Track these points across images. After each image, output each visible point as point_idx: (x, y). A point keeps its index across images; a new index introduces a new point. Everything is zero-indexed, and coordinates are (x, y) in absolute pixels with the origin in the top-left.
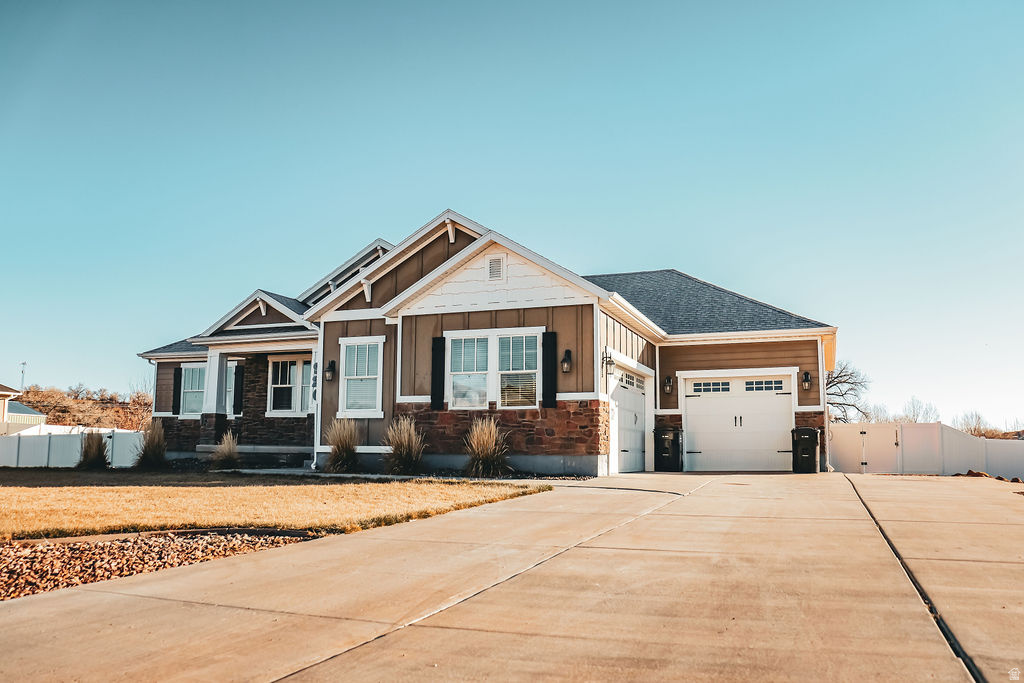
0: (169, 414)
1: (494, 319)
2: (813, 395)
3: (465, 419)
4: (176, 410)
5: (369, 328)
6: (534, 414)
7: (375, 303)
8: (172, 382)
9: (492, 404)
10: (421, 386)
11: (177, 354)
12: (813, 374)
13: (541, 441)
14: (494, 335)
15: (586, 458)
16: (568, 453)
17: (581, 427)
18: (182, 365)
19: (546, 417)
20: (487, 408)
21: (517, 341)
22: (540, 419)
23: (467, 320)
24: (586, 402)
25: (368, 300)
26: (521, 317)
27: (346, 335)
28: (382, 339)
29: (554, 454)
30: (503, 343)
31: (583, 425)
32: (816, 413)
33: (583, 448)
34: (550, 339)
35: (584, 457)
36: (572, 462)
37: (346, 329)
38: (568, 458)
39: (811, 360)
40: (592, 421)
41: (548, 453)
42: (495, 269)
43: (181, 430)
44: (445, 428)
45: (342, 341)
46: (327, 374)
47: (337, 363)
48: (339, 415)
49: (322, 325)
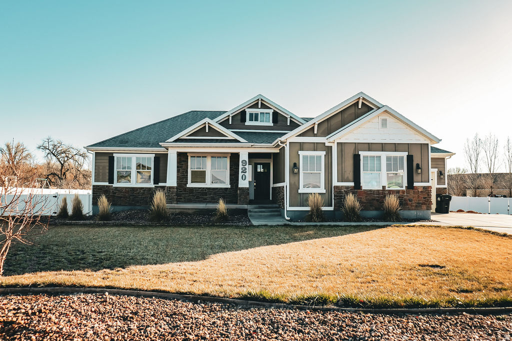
0: (107, 184)
1: (383, 147)
2: (442, 181)
3: (371, 194)
4: (111, 181)
5: (316, 147)
6: (403, 192)
7: (319, 134)
8: (108, 164)
9: (384, 187)
10: (348, 177)
11: (117, 148)
12: (443, 172)
13: (407, 204)
14: (384, 155)
15: (426, 212)
16: (418, 209)
17: (424, 198)
18: (114, 155)
19: (409, 193)
20: (381, 189)
21: (395, 158)
22: (405, 194)
23: (370, 147)
24: (426, 187)
25: (316, 132)
26: (396, 147)
27: (302, 149)
28: (324, 153)
29: (412, 210)
30: (388, 159)
31: (425, 197)
32: (444, 188)
33: (424, 207)
34: (410, 158)
35: (425, 211)
36: (420, 213)
37: (302, 146)
38: (418, 211)
39: (442, 166)
40: (428, 195)
41: (409, 210)
42: (384, 123)
43: (115, 193)
44: (361, 198)
45: (300, 152)
46: (296, 170)
47: (297, 164)
48: (300, 191)
49: (288, 144)
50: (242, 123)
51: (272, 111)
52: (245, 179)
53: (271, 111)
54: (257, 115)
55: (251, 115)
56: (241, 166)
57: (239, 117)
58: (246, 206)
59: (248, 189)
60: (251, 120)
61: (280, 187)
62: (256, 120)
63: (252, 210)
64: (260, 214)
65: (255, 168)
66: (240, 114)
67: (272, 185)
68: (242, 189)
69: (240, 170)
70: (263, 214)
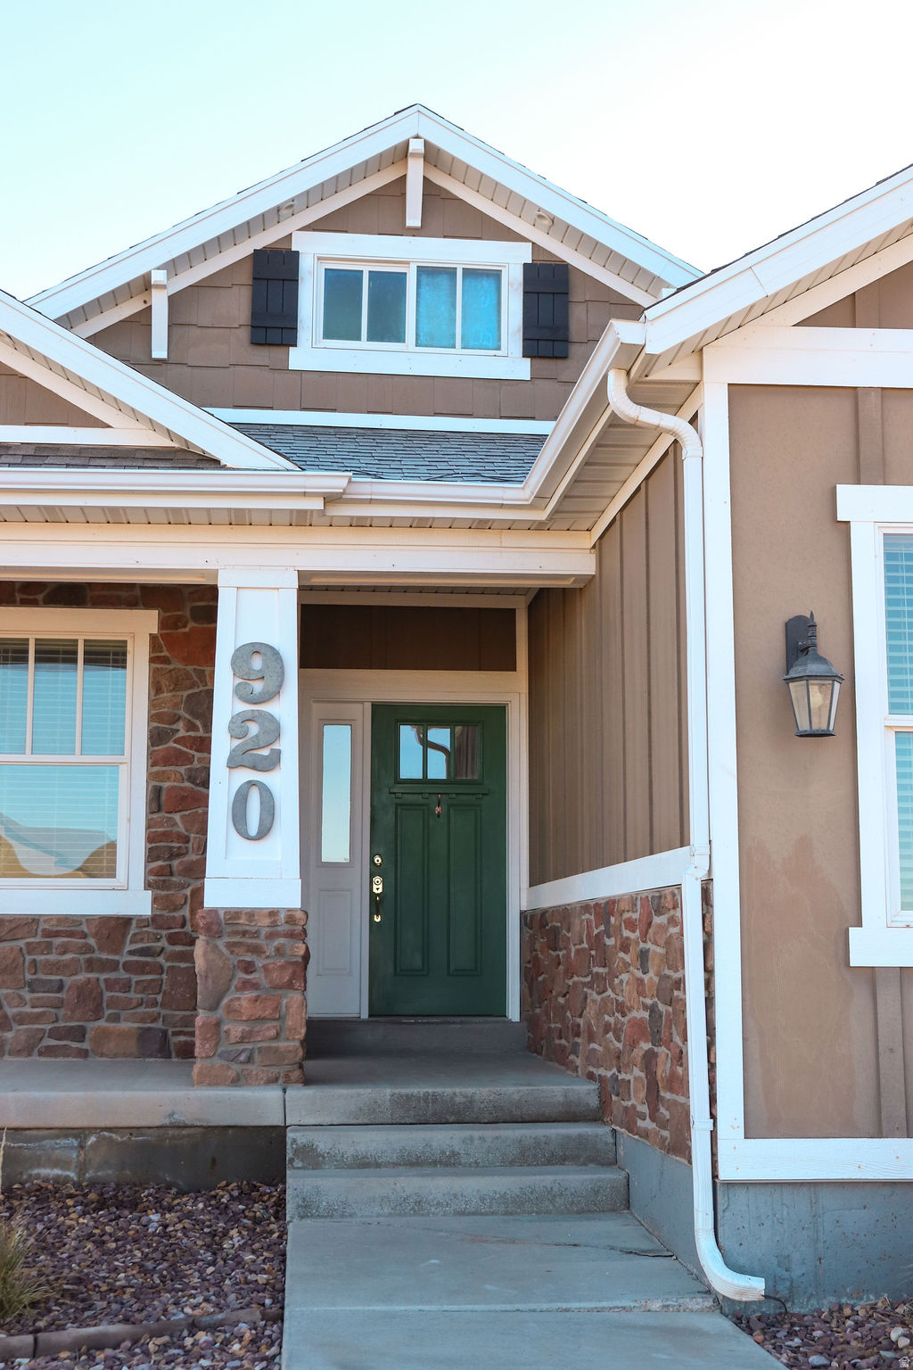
27: (871, 466)
37: (871, 433)
45: (854, 501)
46: (816, 702)
47: (827, 642)
48: (868, 949)
49: (714, 406)
50: (264, 355)
51: (524, 254)
52: (264, 832)
53: (511, 260)
54: (389, 286)
55: (341, 284)
56: (225, 706)
57: (237, 305)
58: (273, 1094)
59: (293, 926)
60: (339, 325)
61: (605, 910)
62: (387, 328)
63: (323, 1142)
64: (411, 1184)
65: (384, 752)
66: (245, 277)
67: (520, 895)
68: (236, 924)
69: (222, 744)
70: (439, 1186)
